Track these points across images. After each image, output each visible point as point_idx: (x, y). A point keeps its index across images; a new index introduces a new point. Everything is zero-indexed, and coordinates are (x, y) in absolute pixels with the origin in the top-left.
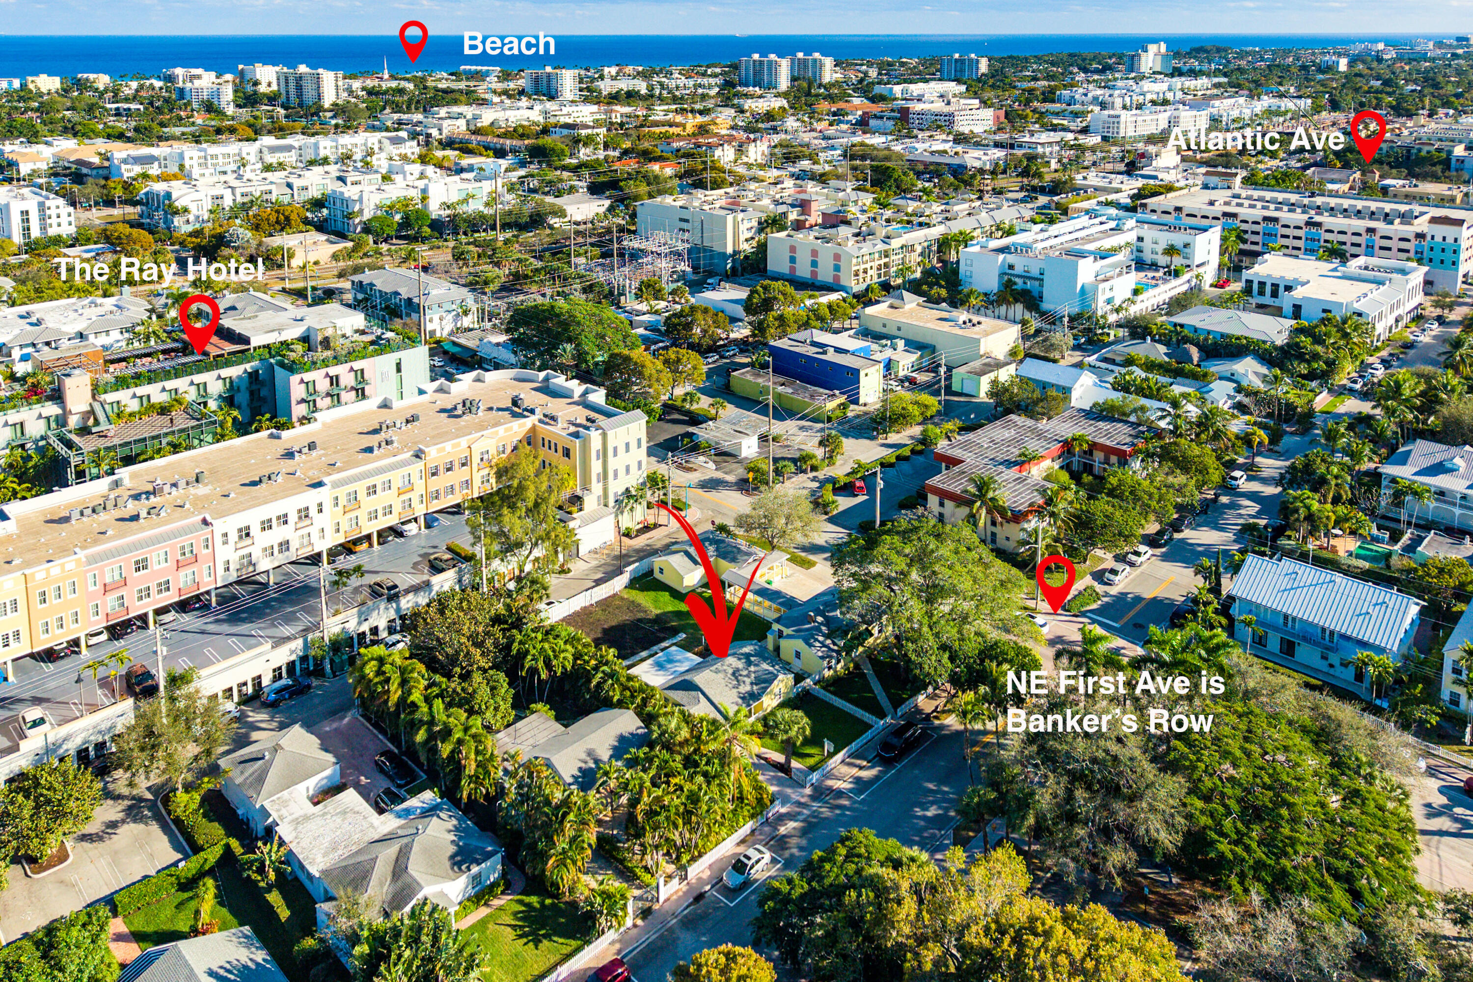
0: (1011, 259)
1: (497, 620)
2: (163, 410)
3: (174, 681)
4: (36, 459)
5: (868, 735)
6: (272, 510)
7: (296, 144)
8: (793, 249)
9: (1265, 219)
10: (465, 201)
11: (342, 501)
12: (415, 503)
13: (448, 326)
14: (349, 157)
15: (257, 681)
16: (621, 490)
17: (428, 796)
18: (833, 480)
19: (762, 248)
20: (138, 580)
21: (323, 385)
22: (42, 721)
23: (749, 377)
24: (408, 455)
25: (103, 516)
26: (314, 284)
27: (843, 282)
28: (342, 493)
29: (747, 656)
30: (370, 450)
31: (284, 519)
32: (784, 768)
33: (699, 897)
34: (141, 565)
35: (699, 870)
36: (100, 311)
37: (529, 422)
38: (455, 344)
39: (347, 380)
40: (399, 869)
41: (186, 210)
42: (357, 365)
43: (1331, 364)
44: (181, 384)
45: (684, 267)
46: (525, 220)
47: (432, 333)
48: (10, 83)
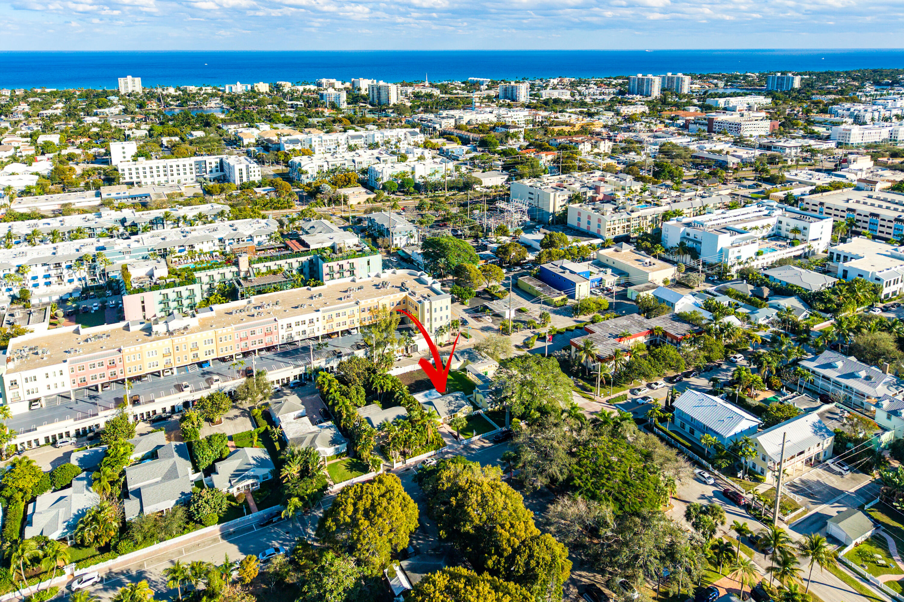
0: (688, 230)
1: (368, 369)
2: (275, 273)
3: (259, 374)
4: (228, 288)
5: (494, 432)
6: (300, 318)
7: (364, 135)
8: (579, 214)
9: (872, 215)
10: (434, 174)
11: (326, 318)
12: (355, 322)
13: (404, 243)
14: (388, 143)
15: (288, 379)
16: (438, 326)
17: (330, 423)
18: (539, 334)
19: (565, 212)
20: (252, 338)
21: (336, 268)
22: (218, 380)
23: (526, 281)
24: (353, 303)
25: (243, 314)
26: (353, 214)
27: (602, 234)
28: (326, 315)
29: (457, 397)
30: (341, 299)
31: (304, 323)
32: (456, 437)
33: (408, 469)
34: (253, 333)
35: (411, 461)
36: (259, 225)
37: (404, 294)
38: (403, 251)
39: (347, 267)
40: (313, 441)
41: (306, 172)
42: (351, 261)
43: (839, 305)
44: (282, 262)
45: (526, 218)
46: (461, 185)
47: (396, 245)
48: (247, 87)
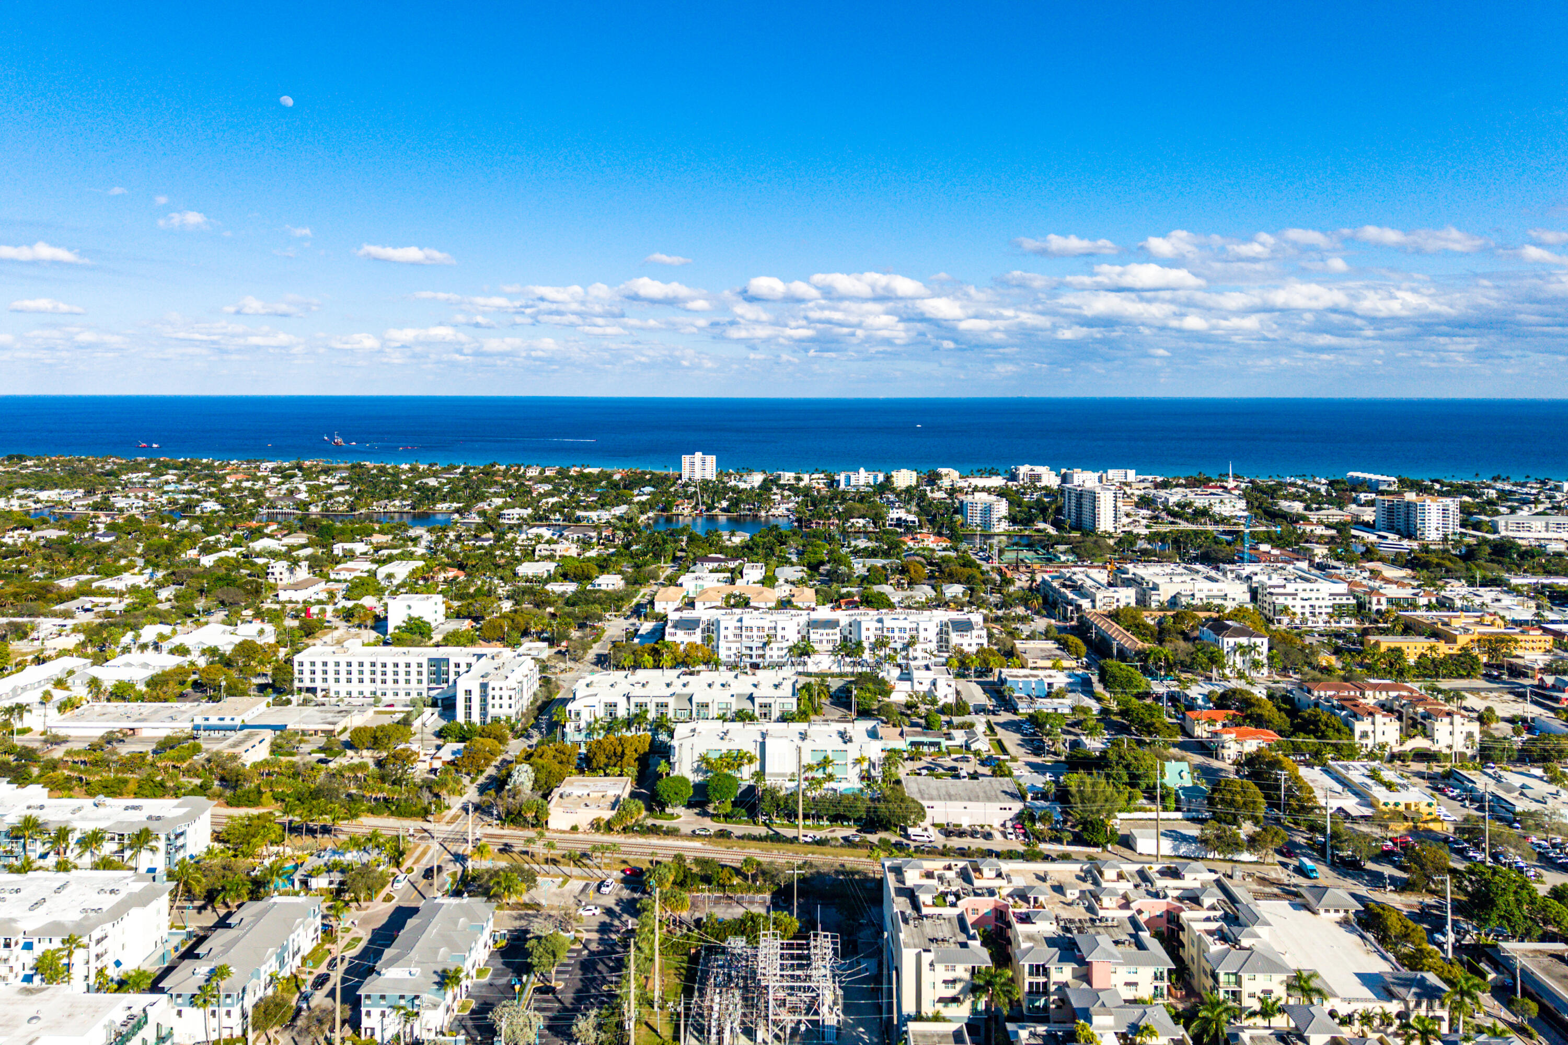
48: (876, 478)
